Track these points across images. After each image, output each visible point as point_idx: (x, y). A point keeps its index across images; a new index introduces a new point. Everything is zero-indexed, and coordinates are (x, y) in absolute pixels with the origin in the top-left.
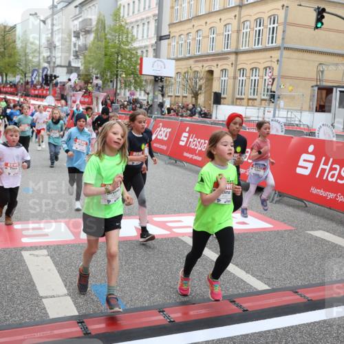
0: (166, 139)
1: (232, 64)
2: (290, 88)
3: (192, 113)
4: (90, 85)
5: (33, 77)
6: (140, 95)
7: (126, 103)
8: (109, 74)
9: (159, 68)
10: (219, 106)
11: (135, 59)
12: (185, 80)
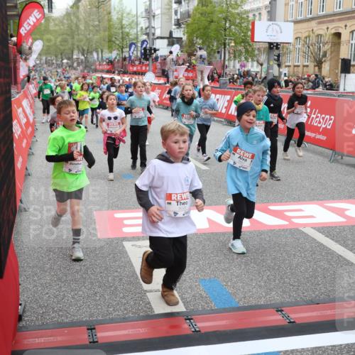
3: (315, 85)
4: (193, 58)
5: (131, 52)
6: (252, 66)
7: (236, 76)
8: (215, 44)
9: (275, 33)
11: (246, 24)
12: (306, 46)
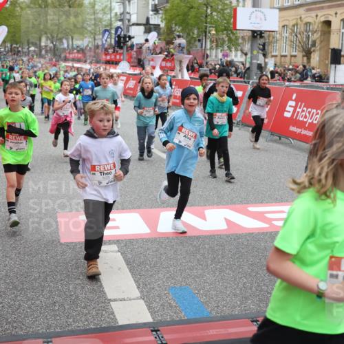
3: (302, 77)
4: (171, 46)
5: (104, 40)
6: (236, 56)
7: (218, 66)
8: (196, 32)
9: (258, 21)
10: (338, 66)
11: (228, 11)
12: (294, 34)
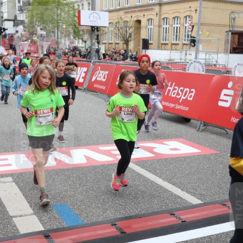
0: (104, 80)
1: (157, 14)
2: (208, 33)
3: (124, 57)
4: (34, 36)
6: (78, 43)
7: (67, 50)
10: (147, 50)
12: (117, 29)
